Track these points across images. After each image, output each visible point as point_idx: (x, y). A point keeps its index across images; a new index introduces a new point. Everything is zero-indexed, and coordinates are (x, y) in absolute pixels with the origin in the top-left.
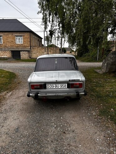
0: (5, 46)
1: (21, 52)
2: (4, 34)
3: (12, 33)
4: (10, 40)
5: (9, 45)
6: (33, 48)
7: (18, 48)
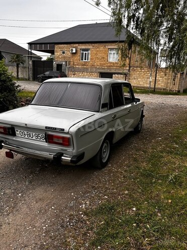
0: (93, 65)
1: (113, 75)
2: (93, 46)
3: (105, 44)
4: (100, 55)
5: (97, 63)
6: (133, 69)
7: (110, 69)
